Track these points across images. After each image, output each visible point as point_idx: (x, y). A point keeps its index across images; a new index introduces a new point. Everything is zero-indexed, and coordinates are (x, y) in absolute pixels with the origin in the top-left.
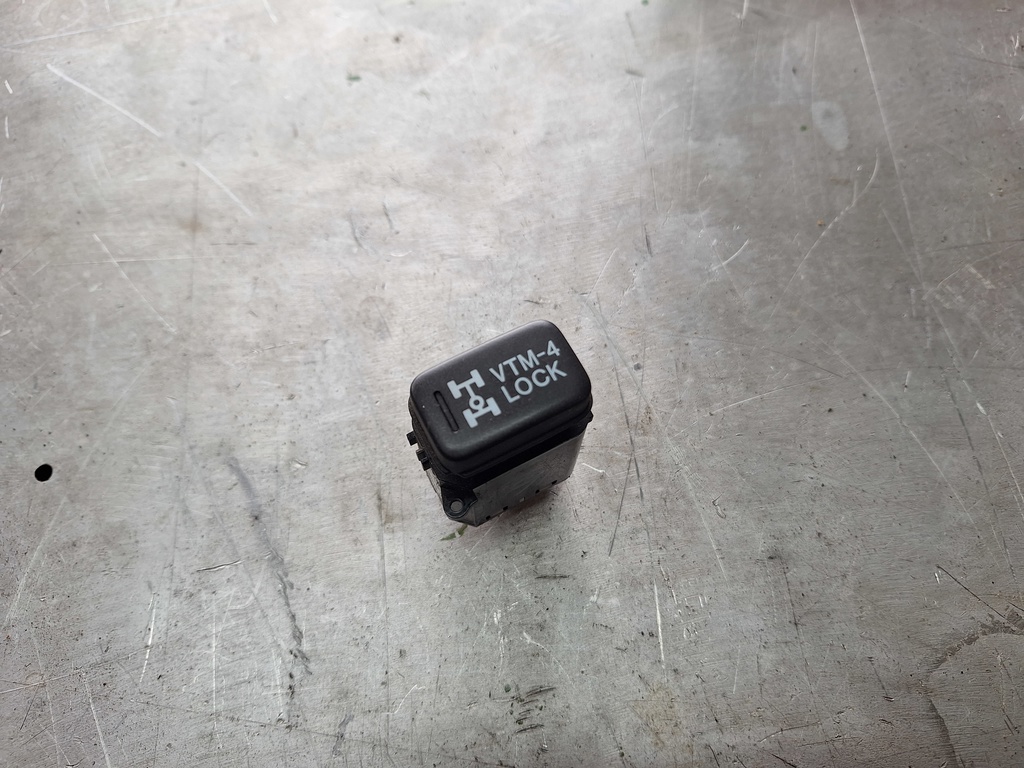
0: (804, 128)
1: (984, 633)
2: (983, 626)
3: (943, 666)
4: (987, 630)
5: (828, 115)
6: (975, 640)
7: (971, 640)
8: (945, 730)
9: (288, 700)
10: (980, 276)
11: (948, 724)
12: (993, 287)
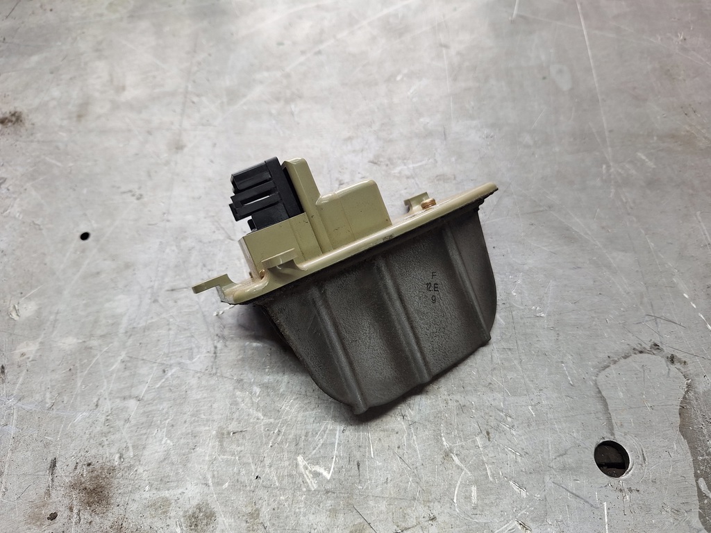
0: (544, 78)
1: (635, 354)
2: (634, 349)
3: (607, 369)
4: (637, 352)
5: (560, 71)
6: (628, 357)
7: (626, 357)
8: (606, 405)
9: (213, 359)
10: (647, 160)
11: (608, 401)
12: (654, 166)
